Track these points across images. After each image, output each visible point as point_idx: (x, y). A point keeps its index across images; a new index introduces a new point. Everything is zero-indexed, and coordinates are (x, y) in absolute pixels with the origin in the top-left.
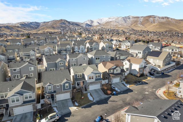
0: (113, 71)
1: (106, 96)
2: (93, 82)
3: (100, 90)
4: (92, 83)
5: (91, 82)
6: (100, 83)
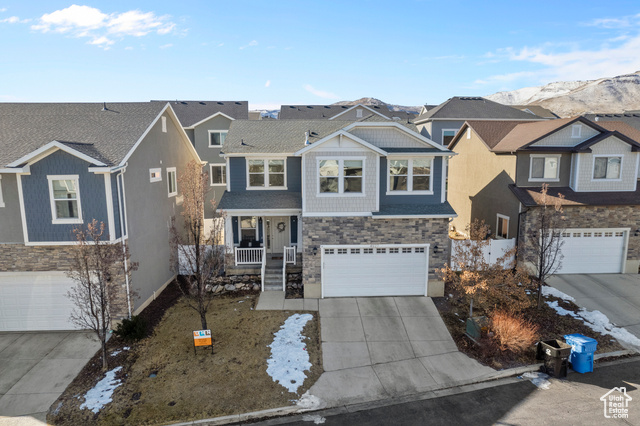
0: (566, 170)
2: (359, 224)
3: (423, 308)
4: (343, 231)
5: (336, 221)
6: (425, 237)
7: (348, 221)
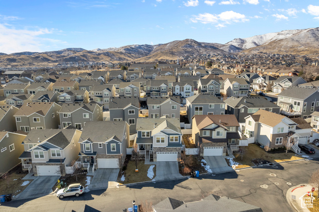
0: (211, 134)
1: (181, 176)
2: (164, 148)
3: (176, 164)
4: (161, 150)
5: (160, 148)
6: (177, 151)
7: (162, 148)
